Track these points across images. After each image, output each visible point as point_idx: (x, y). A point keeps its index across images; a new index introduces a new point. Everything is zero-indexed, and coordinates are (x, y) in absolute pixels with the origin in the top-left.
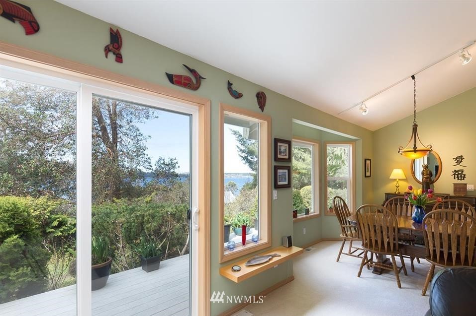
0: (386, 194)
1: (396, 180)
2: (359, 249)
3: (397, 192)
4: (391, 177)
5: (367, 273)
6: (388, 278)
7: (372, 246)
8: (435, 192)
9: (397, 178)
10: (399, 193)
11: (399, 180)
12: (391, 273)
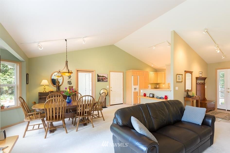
0: (39, 93)
1: (44, 85)
2: (34, 125)
3: (45, 91)
4: (42, 84)
5: (49, 135)
6: (59, 132)
7: (50, 119)
8: (61, 90)
9: (45, 84)
10: (46, 92)
11: (45, 85)
12: (57, 129)
